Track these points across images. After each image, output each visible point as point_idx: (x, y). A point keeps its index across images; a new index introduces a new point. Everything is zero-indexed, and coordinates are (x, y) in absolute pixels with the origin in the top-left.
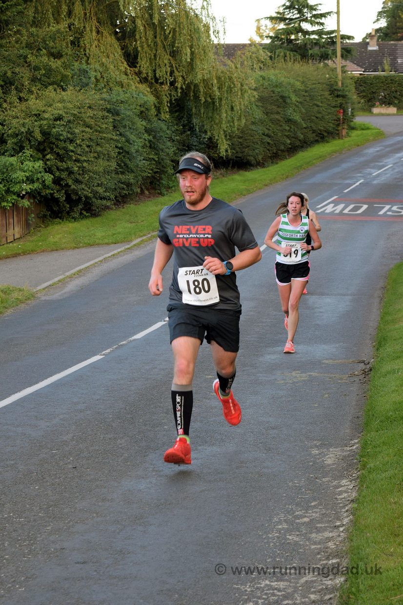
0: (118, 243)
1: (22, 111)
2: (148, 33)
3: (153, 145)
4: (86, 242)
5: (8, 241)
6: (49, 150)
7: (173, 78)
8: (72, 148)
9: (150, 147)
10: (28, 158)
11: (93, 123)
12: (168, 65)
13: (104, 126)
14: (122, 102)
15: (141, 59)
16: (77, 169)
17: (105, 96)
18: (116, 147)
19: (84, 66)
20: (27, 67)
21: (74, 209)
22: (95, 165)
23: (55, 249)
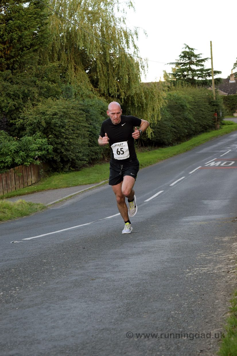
0: (92, 183)
1: (34, 111)
2: (104, 68)
4: (73, 183)
5: (29, 185)
6: (50, 133)
7: (119, 93)
8: (63, 131)
10: (39, 137)
11: (74, 117)
12: (116, 86)
13: (81, 119)
14: (91, 106)
15: (100, 83)
16: (67, 142)
17: (81, 102)
19: (68, 85)
20: (37, 87)
21: (65, 167)
22: (77, 140)
23: (56, 188)
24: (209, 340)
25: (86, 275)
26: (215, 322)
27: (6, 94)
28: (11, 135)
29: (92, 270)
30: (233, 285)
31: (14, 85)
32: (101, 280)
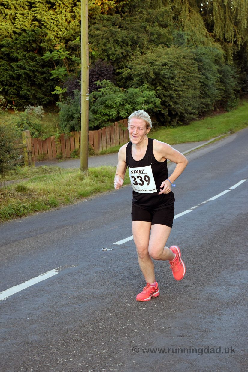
0: (200, 141)
1: (143, 60)
2: (220, 11)
3: (222, 81)
4: (180, 140)
6: (159, 84)
7: (236, 38)
8: (172, 83)
9: (221, 82)
11: (185, 67)
12: (233, 30)
13: (192, 69)
14: (204, 54)
15: (216, 27)
16: (176, 95)
17: (193, 50)
18: (200, 82)
19: (181, 32)
20: (146, 33)
21: (173, 120)
22: (186, 93)
27: (114, 40)
28: (117, 85)
31: (123, 31)
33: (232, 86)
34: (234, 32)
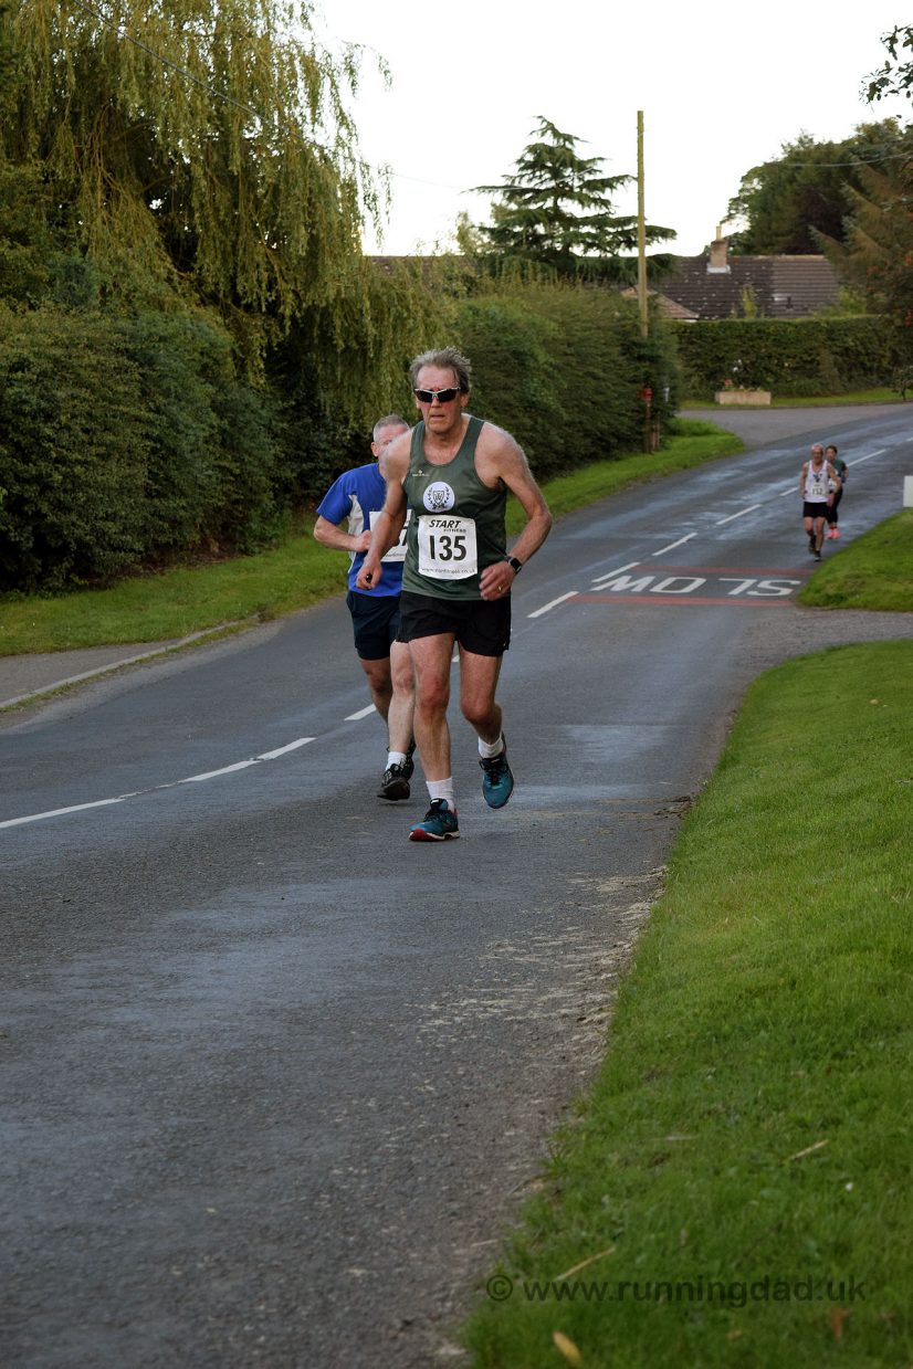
0: (152, 640)
2: (218, 195)
3: (228, 442)
4: (79, 637)
7: (274, 294)
8: (48, 432)
9: (223, 444)
11: (95, 381)
12: (263, 266)
13: (121, 388)
14: (162, 339)
15: (203, 251)
16: (61, 477)
17: (123, 324)
19: (77, 258)
21: (52, 571)
22: (100, 471)
23: (10, 651)
24: (445, 1284)
25: (49, 1011)
26: (481, 1212)
29: (76, 993)
30: (583, 1073)
32: (102, 1033)
33: (262, 464)
34: (267, 270)
